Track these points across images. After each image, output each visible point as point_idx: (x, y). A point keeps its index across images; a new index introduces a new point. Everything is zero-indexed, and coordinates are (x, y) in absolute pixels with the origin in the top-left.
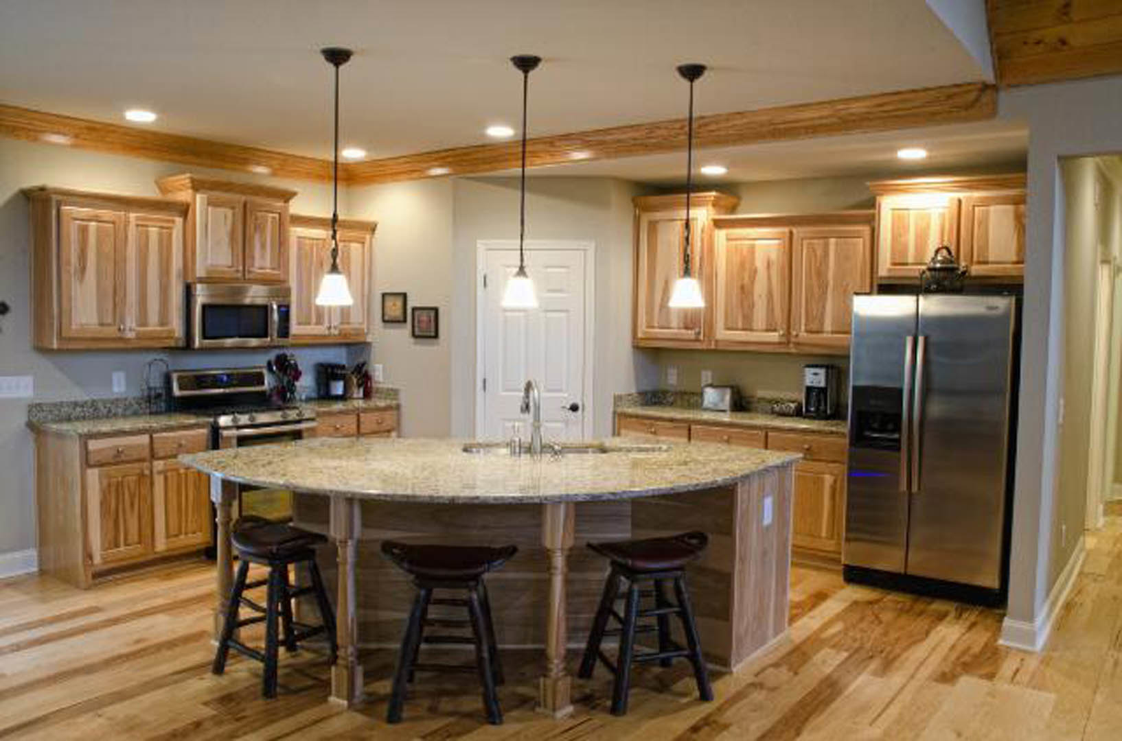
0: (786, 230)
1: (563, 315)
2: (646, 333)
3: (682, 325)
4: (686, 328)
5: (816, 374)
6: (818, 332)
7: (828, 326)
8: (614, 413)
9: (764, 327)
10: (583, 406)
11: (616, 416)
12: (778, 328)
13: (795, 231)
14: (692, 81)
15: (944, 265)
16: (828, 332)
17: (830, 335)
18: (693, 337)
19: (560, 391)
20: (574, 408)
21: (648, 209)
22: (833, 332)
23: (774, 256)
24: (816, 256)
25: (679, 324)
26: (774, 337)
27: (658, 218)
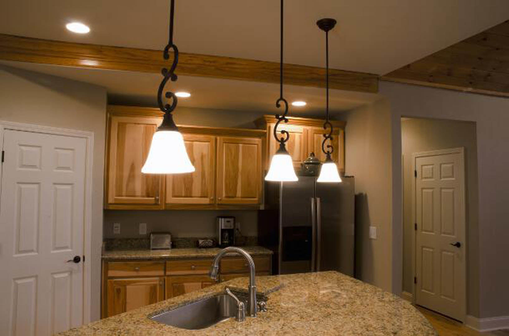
0: (213, 137)
1: (69, 187)
2: (115, 199)
3: (144, 194)
4: (148, 196)
5: (228, 222)
6: (233, 197)
7: (239, 194)
8: (102, 259)
9: (200, 195)
10: (84, 257)
11: (103, 261)
12: (209, 195)
13: (218, 138)
14: (327, 31)
15: (313, 162)
16: (238, 197)
17: (240, 199)
18: (154, 202)
19: (66, 248)
20: (77, 260)
21: (116, 114)
22: (242, 197)
23: (205, 152)
24: (231, 154)
25: (142, 193)
26: (206, 201)
27: (125, 121)
